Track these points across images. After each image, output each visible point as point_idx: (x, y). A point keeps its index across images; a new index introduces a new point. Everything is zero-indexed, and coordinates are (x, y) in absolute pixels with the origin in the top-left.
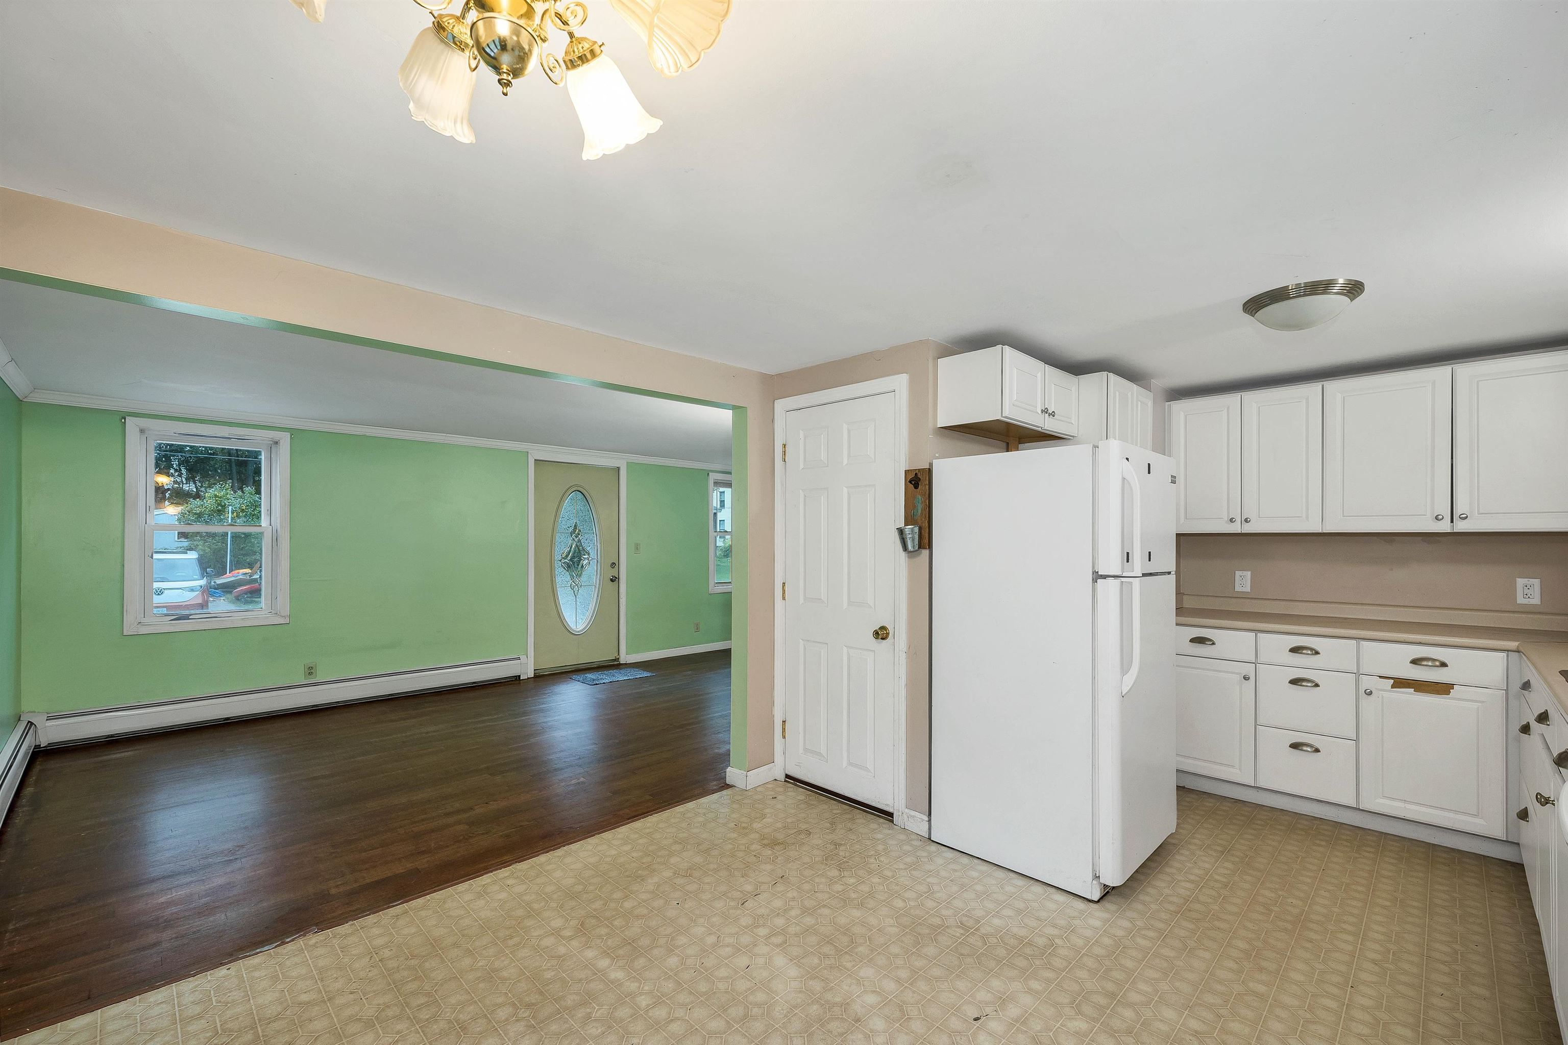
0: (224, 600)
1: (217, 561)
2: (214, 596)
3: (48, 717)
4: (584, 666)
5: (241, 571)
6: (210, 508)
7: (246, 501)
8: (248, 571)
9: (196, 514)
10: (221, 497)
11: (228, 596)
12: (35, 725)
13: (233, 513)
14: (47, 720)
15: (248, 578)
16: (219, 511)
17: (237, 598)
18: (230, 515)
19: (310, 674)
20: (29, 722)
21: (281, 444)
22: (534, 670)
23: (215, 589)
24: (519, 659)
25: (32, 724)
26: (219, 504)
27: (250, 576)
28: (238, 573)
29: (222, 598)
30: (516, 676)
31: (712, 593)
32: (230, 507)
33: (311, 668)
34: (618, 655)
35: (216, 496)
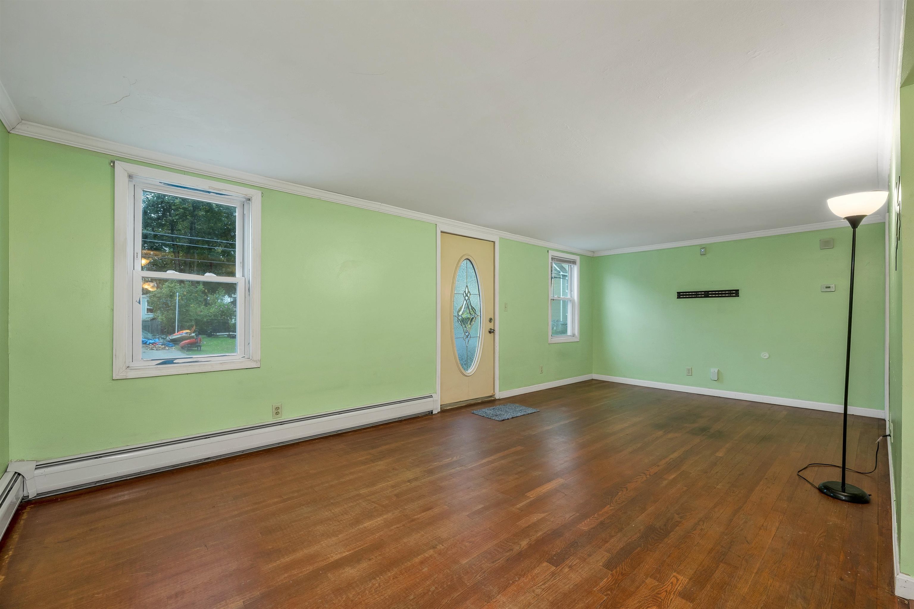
0: (174, 348)
1: (170, 325)
2: (168, 346)
3: (36, 466)
4: (473, 402)
5: (185, 331)
6: (166, 294)
7: (186, 290)
8: (188, 331)
9: (158, 297)
10: (172, 288)
11: (177, 346)
12: (23, 477)
13: (179, 297)
14: (36, 469)
15: (188, 335)
16: (171, 296)
17: (183, 348)
18: (177, 298)
19: (277, 413)
20: (16, 473)
21: (253, 201)
22: (441, 405)
23: (169, 342)
24: (431, 396)
25: (19, 474)
26: (171, 292)
27: (190, 334)
28: (183, 332)
29: (173, 348)
30: (429, 411)
31: (551, 343)
32: (177, 293)
33: (277, 408)
34: (494, 392)
35: (169, 287)
